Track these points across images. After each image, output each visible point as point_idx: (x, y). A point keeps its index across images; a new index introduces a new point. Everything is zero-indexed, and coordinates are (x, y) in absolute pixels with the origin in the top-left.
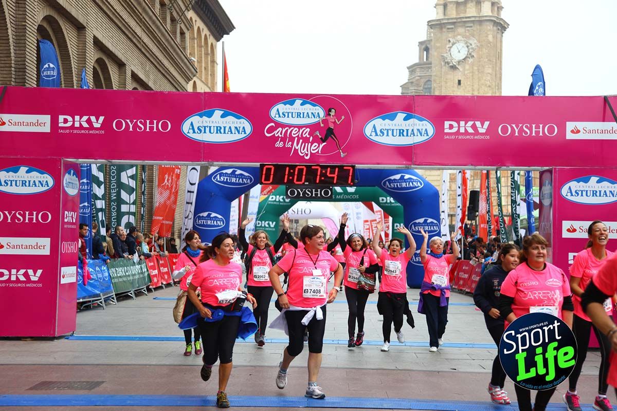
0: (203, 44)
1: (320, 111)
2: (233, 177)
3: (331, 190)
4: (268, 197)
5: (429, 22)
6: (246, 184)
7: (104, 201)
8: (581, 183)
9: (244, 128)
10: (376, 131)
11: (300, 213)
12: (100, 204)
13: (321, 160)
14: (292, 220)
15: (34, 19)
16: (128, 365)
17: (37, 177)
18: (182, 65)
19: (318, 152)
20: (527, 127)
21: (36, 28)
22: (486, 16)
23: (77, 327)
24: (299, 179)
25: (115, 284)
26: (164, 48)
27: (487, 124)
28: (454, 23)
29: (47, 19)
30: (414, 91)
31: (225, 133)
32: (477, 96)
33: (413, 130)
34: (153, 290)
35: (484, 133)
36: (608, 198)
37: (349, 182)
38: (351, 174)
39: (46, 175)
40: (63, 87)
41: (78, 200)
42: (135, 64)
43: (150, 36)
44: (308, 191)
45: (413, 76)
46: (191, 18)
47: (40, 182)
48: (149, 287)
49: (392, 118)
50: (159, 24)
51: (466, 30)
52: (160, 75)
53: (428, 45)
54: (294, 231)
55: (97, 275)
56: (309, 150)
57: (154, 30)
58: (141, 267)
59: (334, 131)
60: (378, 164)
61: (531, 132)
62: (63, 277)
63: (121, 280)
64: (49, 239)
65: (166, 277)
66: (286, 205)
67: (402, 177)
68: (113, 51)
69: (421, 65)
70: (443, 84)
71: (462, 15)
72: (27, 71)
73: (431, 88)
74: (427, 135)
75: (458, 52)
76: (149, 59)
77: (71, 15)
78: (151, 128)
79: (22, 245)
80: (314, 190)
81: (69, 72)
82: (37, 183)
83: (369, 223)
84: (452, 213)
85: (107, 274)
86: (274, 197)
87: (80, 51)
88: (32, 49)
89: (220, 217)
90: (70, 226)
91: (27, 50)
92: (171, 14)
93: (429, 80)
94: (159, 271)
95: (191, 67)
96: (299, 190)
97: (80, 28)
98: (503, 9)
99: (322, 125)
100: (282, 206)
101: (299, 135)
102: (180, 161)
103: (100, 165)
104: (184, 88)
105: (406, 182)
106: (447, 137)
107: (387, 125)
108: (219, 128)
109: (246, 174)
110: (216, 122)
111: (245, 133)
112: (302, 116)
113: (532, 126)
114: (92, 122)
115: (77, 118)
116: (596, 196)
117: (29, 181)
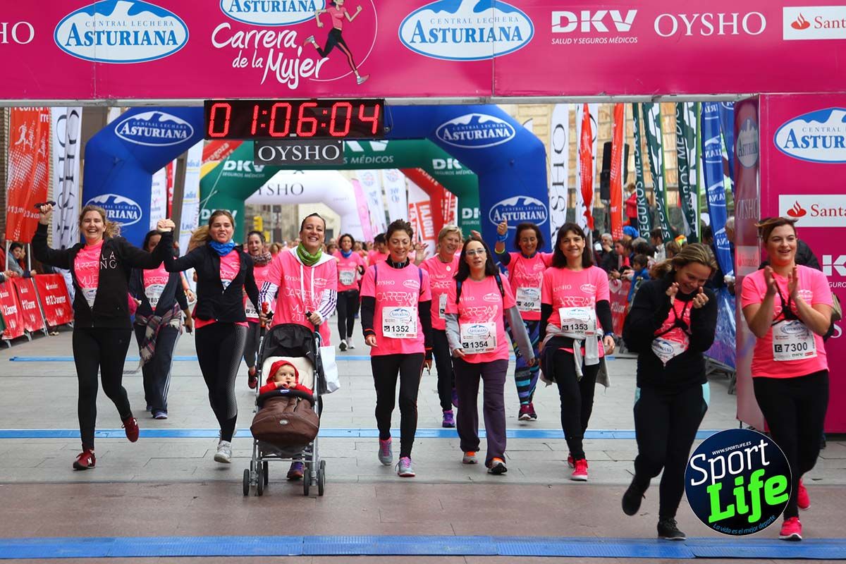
2: (155, 127)
3: (340, 146)
4: (222, 164)
6: (180, 139)
8: (814, 123)
9: (172, 33)
10: (421, 34)
11: (282, 192)
13: (321, 90)
14: (269, 207)
19: (313, 76)
20: (707, 18)
24: (279, 128)
27: (632, 14)
31: (136, 43)
33: (492, 30)
34: (9, 344)
35: (624, 33)
37: (374, 131)
44: (297, 149)
49: (453, 8)
54: (273, 226)
56: (296, 72)
59: (342, 35)
60: (428, 95)
61: (717, 29)
65: (33, 320)
66: (255, 178)
67: (475, 120)
74: (520, 39)
80: (307, 148)
83: (415, 209)
84: (571, 187)
86: (233, 163)
89: (131, 202)
94: (20, 307)
96: (280, 148)
99: (320, 24)
100: (248, 178)
101: (276, 43)
102: (54, 99)
105: (482, 130)
106: (557, 41)
107: (443, 21)
108: (125, 35)
109: (179, 121)
110: (119, 23)
111: (175, 43)
112: (281, 7)
113: (718, 17)
116: (842, 146)
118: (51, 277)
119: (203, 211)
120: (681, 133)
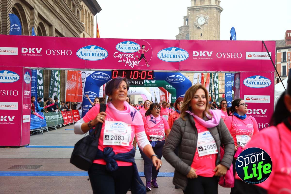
0: (88, 17)
1: (138, 47)
2: (101, 76)
3: (143, 81)
5: (188, 8)
6: (106, 79)
7: (42, 87)
8: (252, 79)
9: (104, 54)
10: (163, 56)
11: (131, 92)
12: (41, 88)
13: (139, 68)
15: (10, 4)
16: (53, 158)
17: (12, 75)
18: (78, 26)
19: (137, 65)
20: (229, 54)
21: (12, 8)
22: (213, 5)
23: (30, 142)
25: (48, 124)
26: (70, 18)
27: (211, 52)
28: (199, 8)
29: (17, 4)
30: (181, 38)
31: (96, 56)
32: (208, 40)
33: (179, 55)
34: (65, 126)
35: (209, 57)
36: (264, 85)
39: (16, 74)
40: (24, 35)
41: (30, 86)
42: (56, 25)
43: (63, 12)
44: (133, 82)
45: (181, 32)
46: (82, 5)
47: (13, 77)
48: (63, 125)
49: (170, 50)
50: (67, 7)
51: (204, 11)
52: (68, 30)
53: (188, 18)
55: (39, 119)
56: (133, 64)
57: (65, 10)
58: (59, 116)
59: (144, 56)
60: (164, 70)
61: (231, 56)
62: (24, 120)
63: (50, 121)
64: (17, 103)
65: (71, 120)
67: (176, 76)
68: (47, 19)
69: (184, 27)
70: (194, 35)
71: (203, 5)
72: (8, 28)
73: (189, 37)
74: (185, 57)
75: (201, 21)
76: (63, 24)
77: (28, 3)
78: (63, 54)
79: (5, 106)
80: (135, 81)
81: (27, 29)
85: (44, 119)
87: (32, 19)
89: (95, 93)
90: (27, 97)
91: (7, 18)
92: (73, 3)
93: (188, 34)
94: (68, 117)
95: (82, 27)
97: (31, 9)
98: (221, 2)
99: (139, 53)
101: (129, 57)
102: (76, 68)
103: (41, 70)
104: (79, 36)
105: (177, 78)
106: (194, 58)
107: (168, 53)
108: (93, 54)
109: (106, 75)
110: (92, 51)
111: (105, 56)
112: (130, 48)
113: (231, 54)
114: (36, 51)
115: (30, 49)
116: (259, 84)
117: (9, 77)
118: (75, 111)
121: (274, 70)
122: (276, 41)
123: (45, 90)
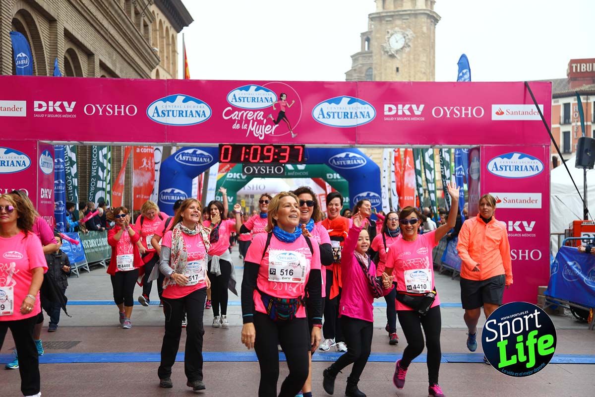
0: (165, 36)
1: (273, 96)
2: (194, 157)
3: (283, 167)
4: (226, 175)
5: (369, 15)
6: (206, 163)
7: (76, 180)
8: (505, 159)
9: (204, 112)
10: (323, 114)
11: (255, 189)
12: (75, 182)
13: (275, 140)
14: (248, 195)
15: (7, 11)
17: (15, 158)
18: (146, 54)
19: (271, 133)
20: (457, 109)
21: (11, 21)
22: (421, 10)
24: (255, 158)
25: (88, 255)
26: (130, 39)
27: (422, 107)
28: (392, 16)
29: (21, 12)
30: (357, 77)
31: (186, 116)
32: (414, 83)
33: (356, 113)
35: (418, 115)
36: (529, 172)
37: (300, 160)
38: (301, 152)
39: (23, 156)
40: (37, 75)
41: (52, 178)
42: (102, 53)
43: (116, 28)
44: (263, 168)
45: (356, 65)
46: (153, 12)
47: (17, 162)
49: (338, 102)
50: (124, 17)
51: (403, 22)
52: (126, 64)
53: (370, 37)
54: (250, 205)
55: (71, 246)
56: (263, 131)
57: (120, 23)
59: (285, 114)
60: (326, 143)
61: (461, 114)
63: (93, 250)
66: (242, 182)
67: (347, 155)
68: (83, 42)
69: (362, 54)
70: (383, 70)
71: (399, 9)
72: (3, 60)
73: (372, 75)
74: (369, 117)
75: (396, 42)
76: (116, 50)
77: (43, 9)
78: (119, 112)
80: (268, 168)
81: (42, 61)
82: (15, 163)
85: (80, 246)
86: (231, 174)
87: (52, 42)
88: (8, 40)
89: (182, 192)
90: (46, 202)
91: (3, 41)
92: (135, 8)
93: (370, 68)
95: (154, 57)
96: (255, 167)
97: (51, 21)
98: (436, 3)
99: (275, 109)
100: (238, 182)
101: (254, 118)
102: (146, 142)
103: (72, 146)
104: (148, 75)
105: (350, 160)
106: (387, 119)
107: (333, 108)
108: (181, 112)
109: (206, 154)
110: (178, 106)
111: (205, 116)
112: (256, 100)
113: (462, 109)
114: (65, 107)
115: (51, 103)
116: (518, 170)
117: (8, 162)
119: (217, 197)
120: (442, 163)
121: (550, 141)
122: (552, 82)
123: (80, 187)
